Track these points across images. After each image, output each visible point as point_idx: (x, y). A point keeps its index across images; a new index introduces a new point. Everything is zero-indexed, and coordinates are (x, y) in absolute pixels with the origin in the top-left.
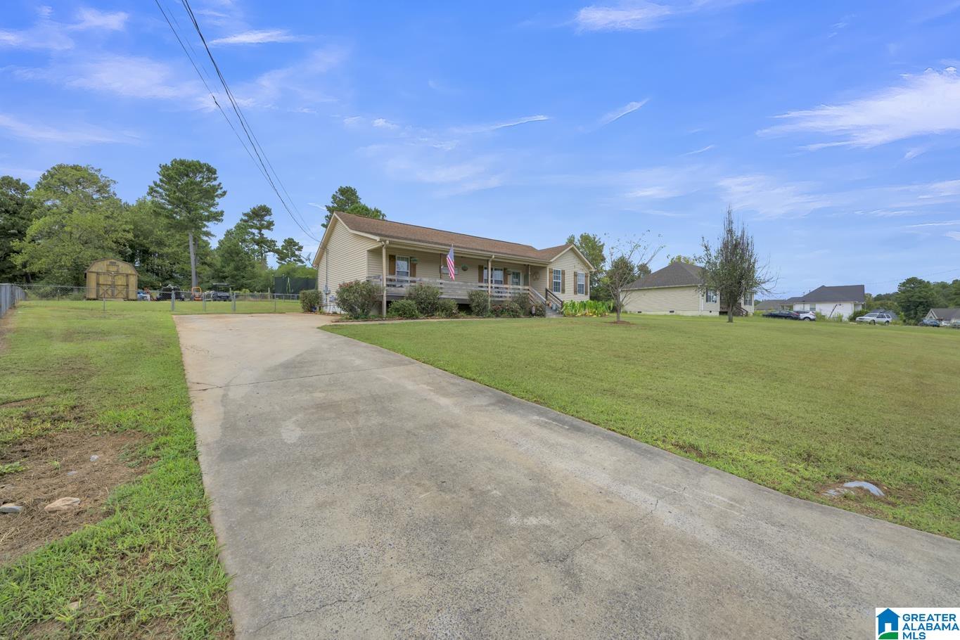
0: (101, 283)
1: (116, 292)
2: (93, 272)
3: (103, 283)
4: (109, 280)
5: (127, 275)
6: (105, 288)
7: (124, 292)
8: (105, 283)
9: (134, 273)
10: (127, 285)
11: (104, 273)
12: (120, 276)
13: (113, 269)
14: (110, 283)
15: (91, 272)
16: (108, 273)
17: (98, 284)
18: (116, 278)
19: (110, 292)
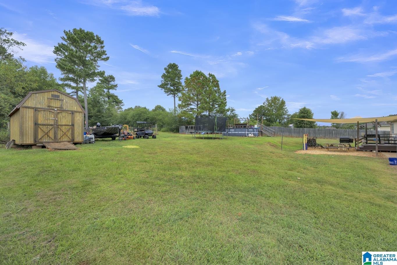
0: (39, 122)
1: (60, 134)
2: (29, 108)
3: (42, 123)
4: (50, 118)
5: (73, 113)
6: (45, 128)
7: (69, 134)
8: (46, 122)
9: (80, 110)
10: (73, 125)
11: (44, 110)
12: (64, 114)
13: (55, 104)
14: (52, 123)
15: (26, 107)
16: (50, 109)
17: (36, 124)
18: (60, 116)
19: (51, 134)
